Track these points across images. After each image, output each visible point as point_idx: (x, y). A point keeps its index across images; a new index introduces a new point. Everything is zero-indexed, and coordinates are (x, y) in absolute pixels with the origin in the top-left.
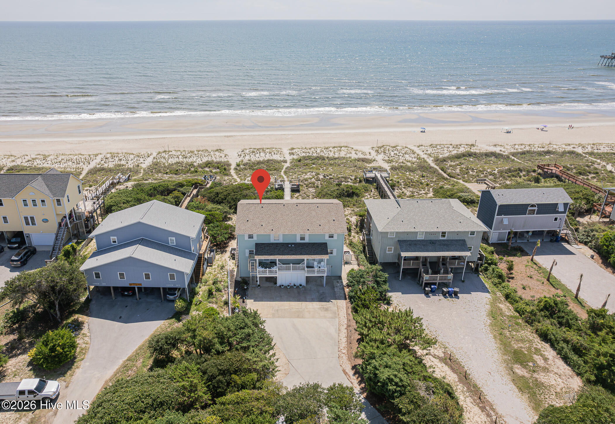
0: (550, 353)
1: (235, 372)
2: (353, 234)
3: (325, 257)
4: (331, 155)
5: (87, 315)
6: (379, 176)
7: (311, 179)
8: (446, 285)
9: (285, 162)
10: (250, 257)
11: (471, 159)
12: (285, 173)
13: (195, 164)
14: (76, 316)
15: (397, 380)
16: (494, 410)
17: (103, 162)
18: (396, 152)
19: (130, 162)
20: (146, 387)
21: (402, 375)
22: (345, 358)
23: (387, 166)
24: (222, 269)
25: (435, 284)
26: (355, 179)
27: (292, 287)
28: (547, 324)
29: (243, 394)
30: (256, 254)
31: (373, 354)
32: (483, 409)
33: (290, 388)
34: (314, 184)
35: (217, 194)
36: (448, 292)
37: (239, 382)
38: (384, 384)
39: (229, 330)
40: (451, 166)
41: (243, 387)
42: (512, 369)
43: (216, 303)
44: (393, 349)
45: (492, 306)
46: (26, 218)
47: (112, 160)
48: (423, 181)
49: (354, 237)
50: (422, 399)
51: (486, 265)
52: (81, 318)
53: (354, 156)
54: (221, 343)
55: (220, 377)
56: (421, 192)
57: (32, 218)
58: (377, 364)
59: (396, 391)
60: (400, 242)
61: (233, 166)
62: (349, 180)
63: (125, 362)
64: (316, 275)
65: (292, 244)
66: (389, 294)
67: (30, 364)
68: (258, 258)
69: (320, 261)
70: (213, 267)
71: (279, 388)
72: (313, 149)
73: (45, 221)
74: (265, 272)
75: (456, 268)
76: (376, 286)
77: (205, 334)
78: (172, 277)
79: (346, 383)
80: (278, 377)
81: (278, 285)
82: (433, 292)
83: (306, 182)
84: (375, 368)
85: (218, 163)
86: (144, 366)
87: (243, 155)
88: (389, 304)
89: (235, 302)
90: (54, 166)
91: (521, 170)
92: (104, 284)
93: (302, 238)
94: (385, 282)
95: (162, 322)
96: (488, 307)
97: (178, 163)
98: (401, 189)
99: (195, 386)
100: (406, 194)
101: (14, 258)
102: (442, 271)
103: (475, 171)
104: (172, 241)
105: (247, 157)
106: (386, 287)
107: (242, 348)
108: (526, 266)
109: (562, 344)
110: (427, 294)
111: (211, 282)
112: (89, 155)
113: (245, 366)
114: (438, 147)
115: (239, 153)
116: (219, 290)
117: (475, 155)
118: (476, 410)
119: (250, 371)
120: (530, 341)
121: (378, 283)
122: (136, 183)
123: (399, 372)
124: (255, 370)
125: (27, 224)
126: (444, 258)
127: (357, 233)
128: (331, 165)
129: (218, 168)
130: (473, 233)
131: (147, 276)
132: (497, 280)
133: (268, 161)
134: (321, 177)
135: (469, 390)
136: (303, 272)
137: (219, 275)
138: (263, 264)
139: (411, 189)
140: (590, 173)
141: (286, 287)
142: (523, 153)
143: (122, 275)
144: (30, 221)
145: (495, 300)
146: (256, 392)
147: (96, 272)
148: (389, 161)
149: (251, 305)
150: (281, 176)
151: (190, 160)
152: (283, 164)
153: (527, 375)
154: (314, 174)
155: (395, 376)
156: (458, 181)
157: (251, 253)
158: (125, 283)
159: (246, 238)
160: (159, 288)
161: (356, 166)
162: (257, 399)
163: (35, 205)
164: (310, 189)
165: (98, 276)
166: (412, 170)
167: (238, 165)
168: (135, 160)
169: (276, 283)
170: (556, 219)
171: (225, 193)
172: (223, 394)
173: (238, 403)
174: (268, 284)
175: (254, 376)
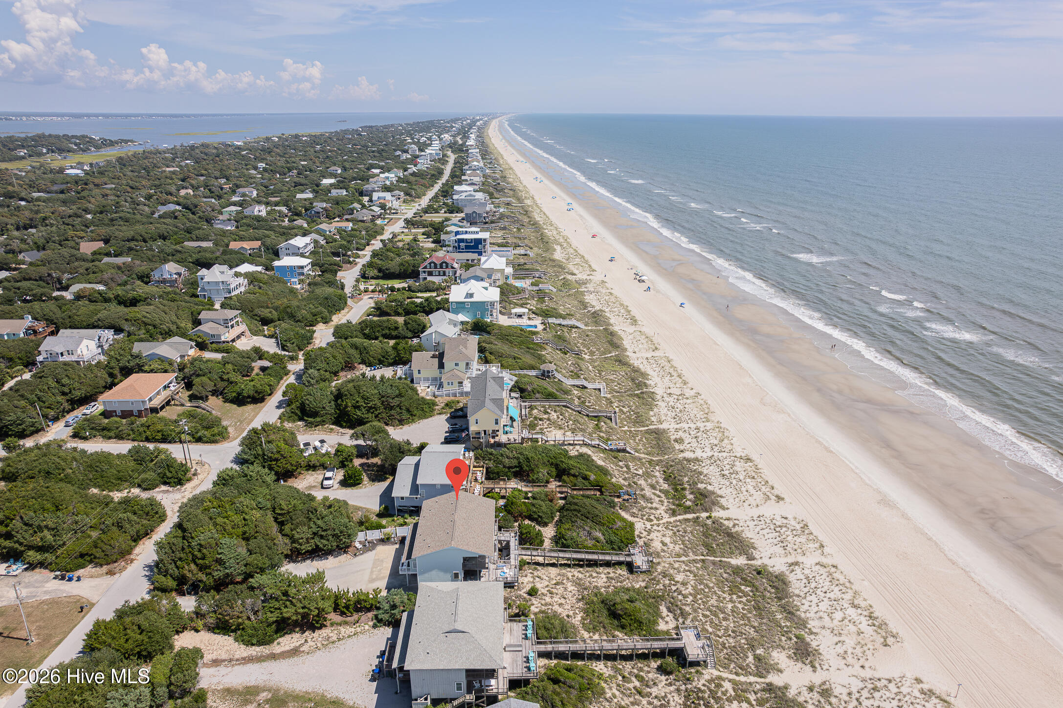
16: (240, 664)
32: (243, 658)
42: (269, 690)
135: (262, 656)
153: (259, 698)
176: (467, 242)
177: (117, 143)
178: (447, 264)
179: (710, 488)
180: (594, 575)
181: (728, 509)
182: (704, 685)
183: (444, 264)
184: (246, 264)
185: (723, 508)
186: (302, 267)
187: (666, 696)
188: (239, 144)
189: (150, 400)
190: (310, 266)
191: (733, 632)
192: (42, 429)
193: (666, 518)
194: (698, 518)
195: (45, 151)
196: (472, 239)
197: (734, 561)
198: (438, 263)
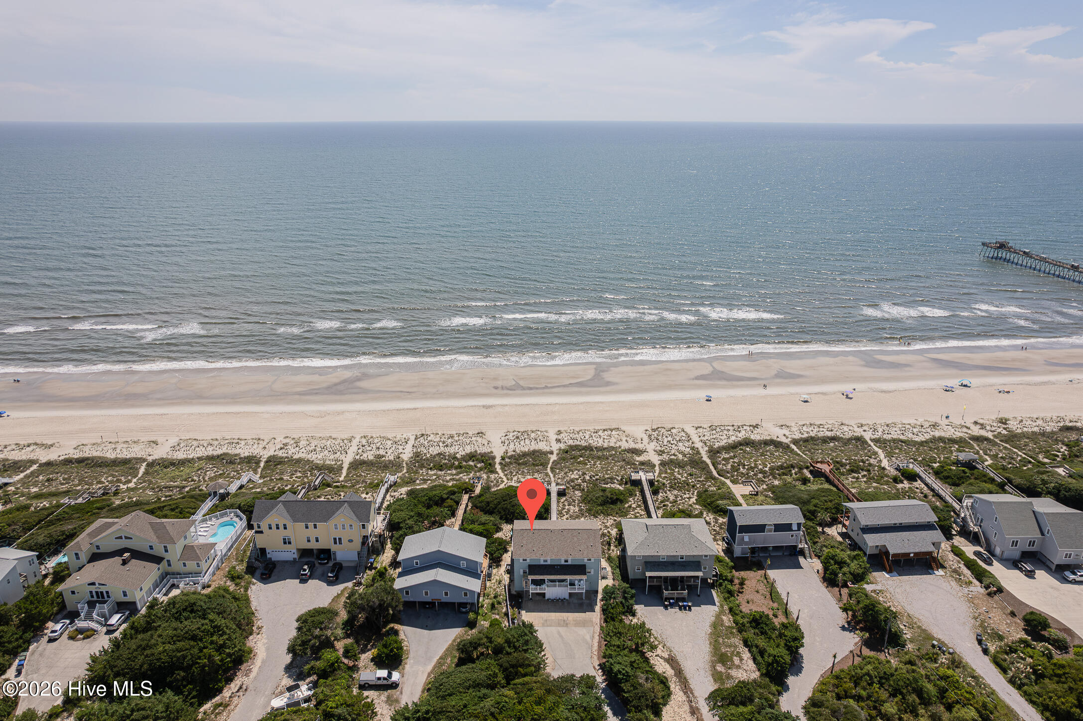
0: (746, 655)
1: (520, 666)
2: (612, 547)
3: (584, 577)
4: (600, 443)
5: (400, 624)
6: (643, 479)
7: (577, 479)
8: (683, 600)
9: (552, 453)
10: (524, 576)
11: (748, 449)
12: (552, 468)
13: (458, 456)
14: (392, 625)
15: (624, 672)
16: (692, 693)
17: (360, 451)
18: (670, 438)
19: (390, 452)
20: (467, 675)
21: (628, 669)
22: (596, 658)
23: (656, 460)
24: (499, 583)
25: (673, 599)
26: (621, 479)
27: (557, 600)
28: (750, 634)
29: (527, 679)
30: (529, 574)
31: (611, 655)
32: (685, 693)
33: (556, 677)
34: (580, 485)
35: (488, 503)
36: (684, 606)
37: (523, 672)
38: (616, 674)
39: (514, 638)
40: (724, 459)
41: (525, 675)
42: (714, 667)
43: (498, 614)
44: (626, 652)
45: (716, 618)
46: (335, 539)
47: (370, 448)
48: (690, 481)
49: (613, 551)
50: (640, 685)
51: (721, 581)
52: (397, 626)
53: (625, 445)
54: (509, 647)
55: (511, 669)
56: (685, 496)
57: (340, 539)
58: (612, 662)
59: (623, 679)
60: (646, 563)
61: (498, 460)
62: (616, 481)
63: (438, 660)
64: (577, 591)
65: (557, 565)
66: (636, 607)
67: (372, 660)
68: (530, 578)
69: (580, 580)
70: (493, 581)
71: (549, 675)
72: (581, 434)
73: (351, 541)
74: (537, 589)
75: (691, 585)
76: (624, 601)
77: (499, 640)
78: (466, 594)
79: (592, 673)
80: (548, 670)
81: (546, 598)
82: (672, 605)
83: (572, 484)
84: (611, 664)
85: (482, 455)
86: (453, 663)
87: (507, 442)
88: (634, 615)
89: (514, 614)
90: (310, 456)
91: (793, 466)
92: (412, 600)
93: (566, 561)
94: (632, 597)
95: (460, 629)
96: (713, 619)
97: (439, 454)
98: (666, 493)
99: (497, 675)
100: (669, 499)
101: (330, 575)
102: (679, 588)
103: (746, 467)
104: (463, 564)
105: (512, 446)
106: (631, 602)
107: (523, 650)
108: (759, 581)
109: (754, 649)
110: (666, 607)
111: (493, 596)
112: (343, 440)
113: (527, 662)
114: (718, 430)
115: (503, 439)
116: (499, 603)
117: (753, 443)
118: (681, 693)
119: (529, 666)
120: (736, 647)
121: (625, 598)
122: (409, 489)
123: (626, 666)
124: (533, 665)
125: (335, 543)
126: (682, 577)
127: (616, 546)
128: (599, 458)
129: (483, 462)
130: (706, 556)
131: (446, 594)
132: (727, 595)
133: (534, 452)
134: (588, 478)
135: (680, 681)
136: (566, 588)
137: (498, 589)
138: (535, 582)
139: (676, 492)
140: (862, 470)
141: (553, 600)
142: (806, 440)
143: (426, 593)
144: (338, 541)
145: (722, 612)
146: (535, 678)
147: (407, 590)
148: (660, 453)
149: (527, 617)
150: (547, 474)
151: (452, 450)
152: (549, 456)
153: (723, 671)
154: (580, 473)
155: (623, 669)
156: (725, 480)
157: (525, 572)
158: (428, 599)
159: (521, 561)
160: (454, 603)
161: (624, 460)
162: (535, 682)
163: (344, 528)
164: (577, 492)
165: (407, 593)
166: (681, 465)
167: (503, 458)
168: (393, 448)
169: (544, 597)
170: (792, 536)
171: (495, 502)
172: (514, 679)
173: (524, 684)
174: (538, 598)
175: (533, 669)
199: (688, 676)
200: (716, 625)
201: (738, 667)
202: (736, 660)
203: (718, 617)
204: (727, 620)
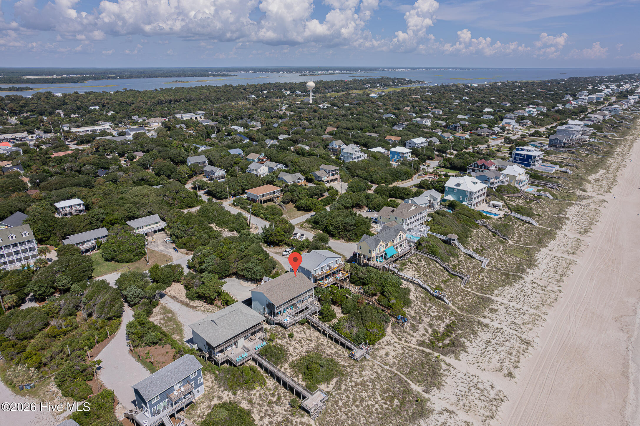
0: (159, 325)
42: (173, 315)
96: (184, 334)
118: (182, 300)
120: (165, 327)
135: (186, 303)
145: (181, 340)
153: (168, 315)
176: (521, 156)
177: (414, 82)
178: (485, 166)
179: (467, 344)
180: (333, 347)
181: (459, 360)
182: (296, 422)
183: (483, 166)
184: (380, 148)
185: (457, 358)
186: (403, 154)
187: (277, 413)
188: (476, 85)
189: (263, 196)
190: (410, 154)
191: (352, 414)
192: (227, 198)
193: (413, 344)
194: (430, 354)
195: (378, 85)
196: (525, 155)
197: (414, 386)
198: (480, 165)
199: (183, 306)
200: (180, 331)
201: (161, 319)
202: (163, 321)
203: (182, 336)
204: (176, 337)
